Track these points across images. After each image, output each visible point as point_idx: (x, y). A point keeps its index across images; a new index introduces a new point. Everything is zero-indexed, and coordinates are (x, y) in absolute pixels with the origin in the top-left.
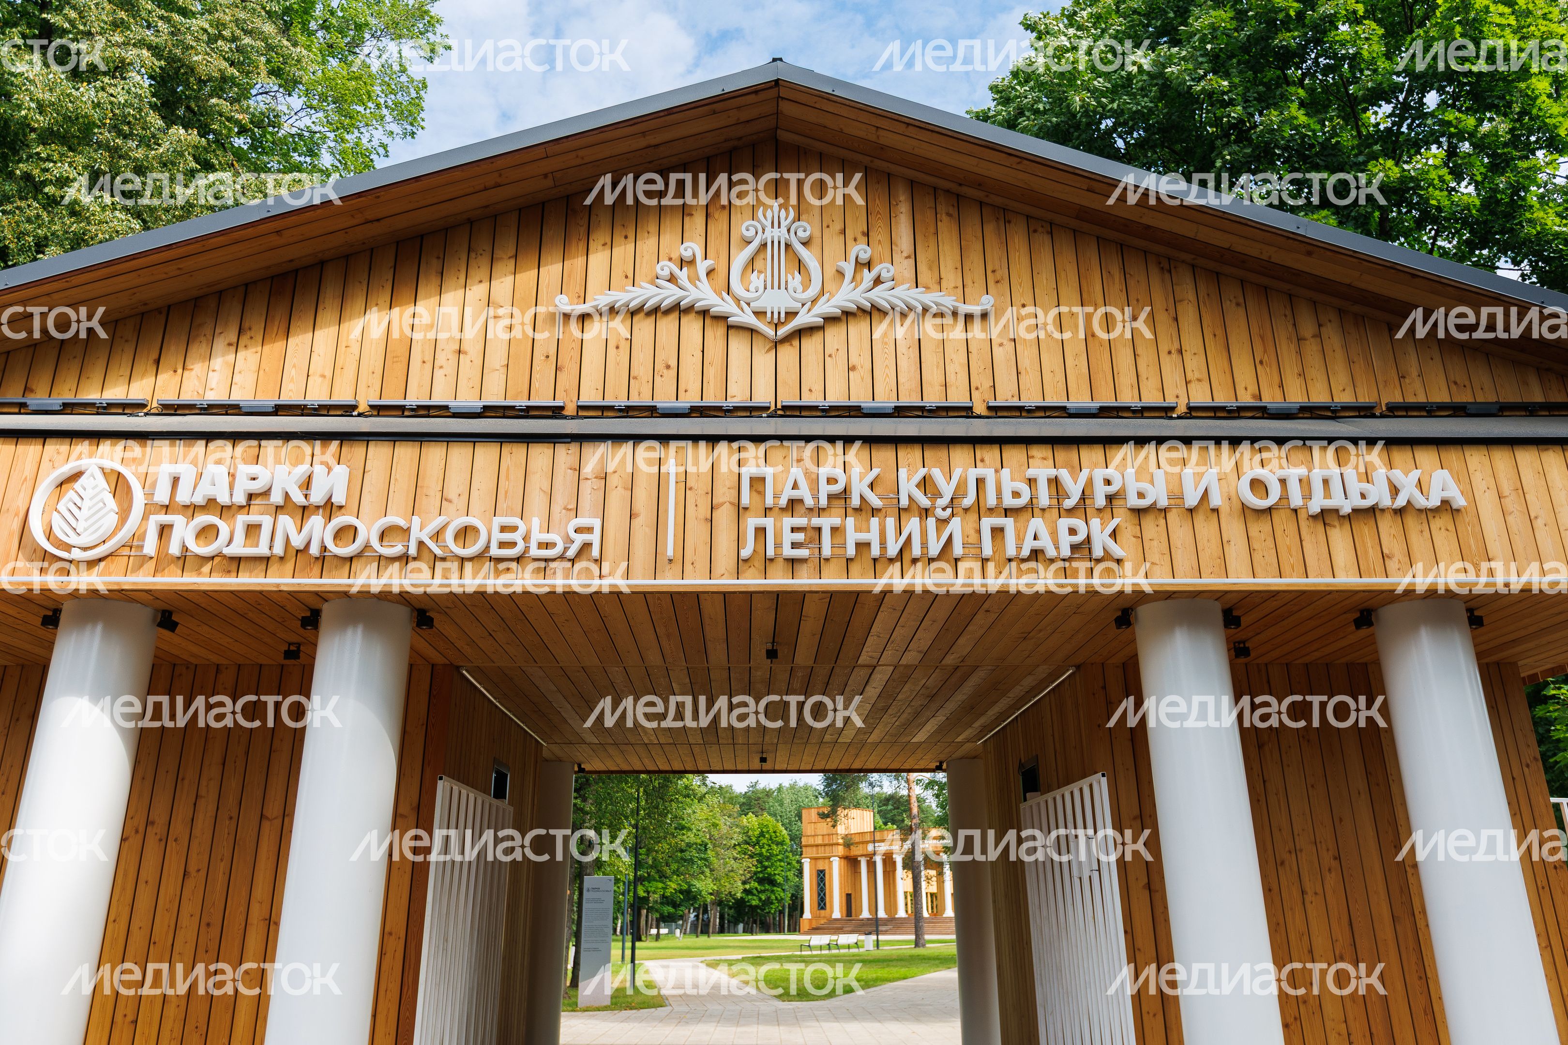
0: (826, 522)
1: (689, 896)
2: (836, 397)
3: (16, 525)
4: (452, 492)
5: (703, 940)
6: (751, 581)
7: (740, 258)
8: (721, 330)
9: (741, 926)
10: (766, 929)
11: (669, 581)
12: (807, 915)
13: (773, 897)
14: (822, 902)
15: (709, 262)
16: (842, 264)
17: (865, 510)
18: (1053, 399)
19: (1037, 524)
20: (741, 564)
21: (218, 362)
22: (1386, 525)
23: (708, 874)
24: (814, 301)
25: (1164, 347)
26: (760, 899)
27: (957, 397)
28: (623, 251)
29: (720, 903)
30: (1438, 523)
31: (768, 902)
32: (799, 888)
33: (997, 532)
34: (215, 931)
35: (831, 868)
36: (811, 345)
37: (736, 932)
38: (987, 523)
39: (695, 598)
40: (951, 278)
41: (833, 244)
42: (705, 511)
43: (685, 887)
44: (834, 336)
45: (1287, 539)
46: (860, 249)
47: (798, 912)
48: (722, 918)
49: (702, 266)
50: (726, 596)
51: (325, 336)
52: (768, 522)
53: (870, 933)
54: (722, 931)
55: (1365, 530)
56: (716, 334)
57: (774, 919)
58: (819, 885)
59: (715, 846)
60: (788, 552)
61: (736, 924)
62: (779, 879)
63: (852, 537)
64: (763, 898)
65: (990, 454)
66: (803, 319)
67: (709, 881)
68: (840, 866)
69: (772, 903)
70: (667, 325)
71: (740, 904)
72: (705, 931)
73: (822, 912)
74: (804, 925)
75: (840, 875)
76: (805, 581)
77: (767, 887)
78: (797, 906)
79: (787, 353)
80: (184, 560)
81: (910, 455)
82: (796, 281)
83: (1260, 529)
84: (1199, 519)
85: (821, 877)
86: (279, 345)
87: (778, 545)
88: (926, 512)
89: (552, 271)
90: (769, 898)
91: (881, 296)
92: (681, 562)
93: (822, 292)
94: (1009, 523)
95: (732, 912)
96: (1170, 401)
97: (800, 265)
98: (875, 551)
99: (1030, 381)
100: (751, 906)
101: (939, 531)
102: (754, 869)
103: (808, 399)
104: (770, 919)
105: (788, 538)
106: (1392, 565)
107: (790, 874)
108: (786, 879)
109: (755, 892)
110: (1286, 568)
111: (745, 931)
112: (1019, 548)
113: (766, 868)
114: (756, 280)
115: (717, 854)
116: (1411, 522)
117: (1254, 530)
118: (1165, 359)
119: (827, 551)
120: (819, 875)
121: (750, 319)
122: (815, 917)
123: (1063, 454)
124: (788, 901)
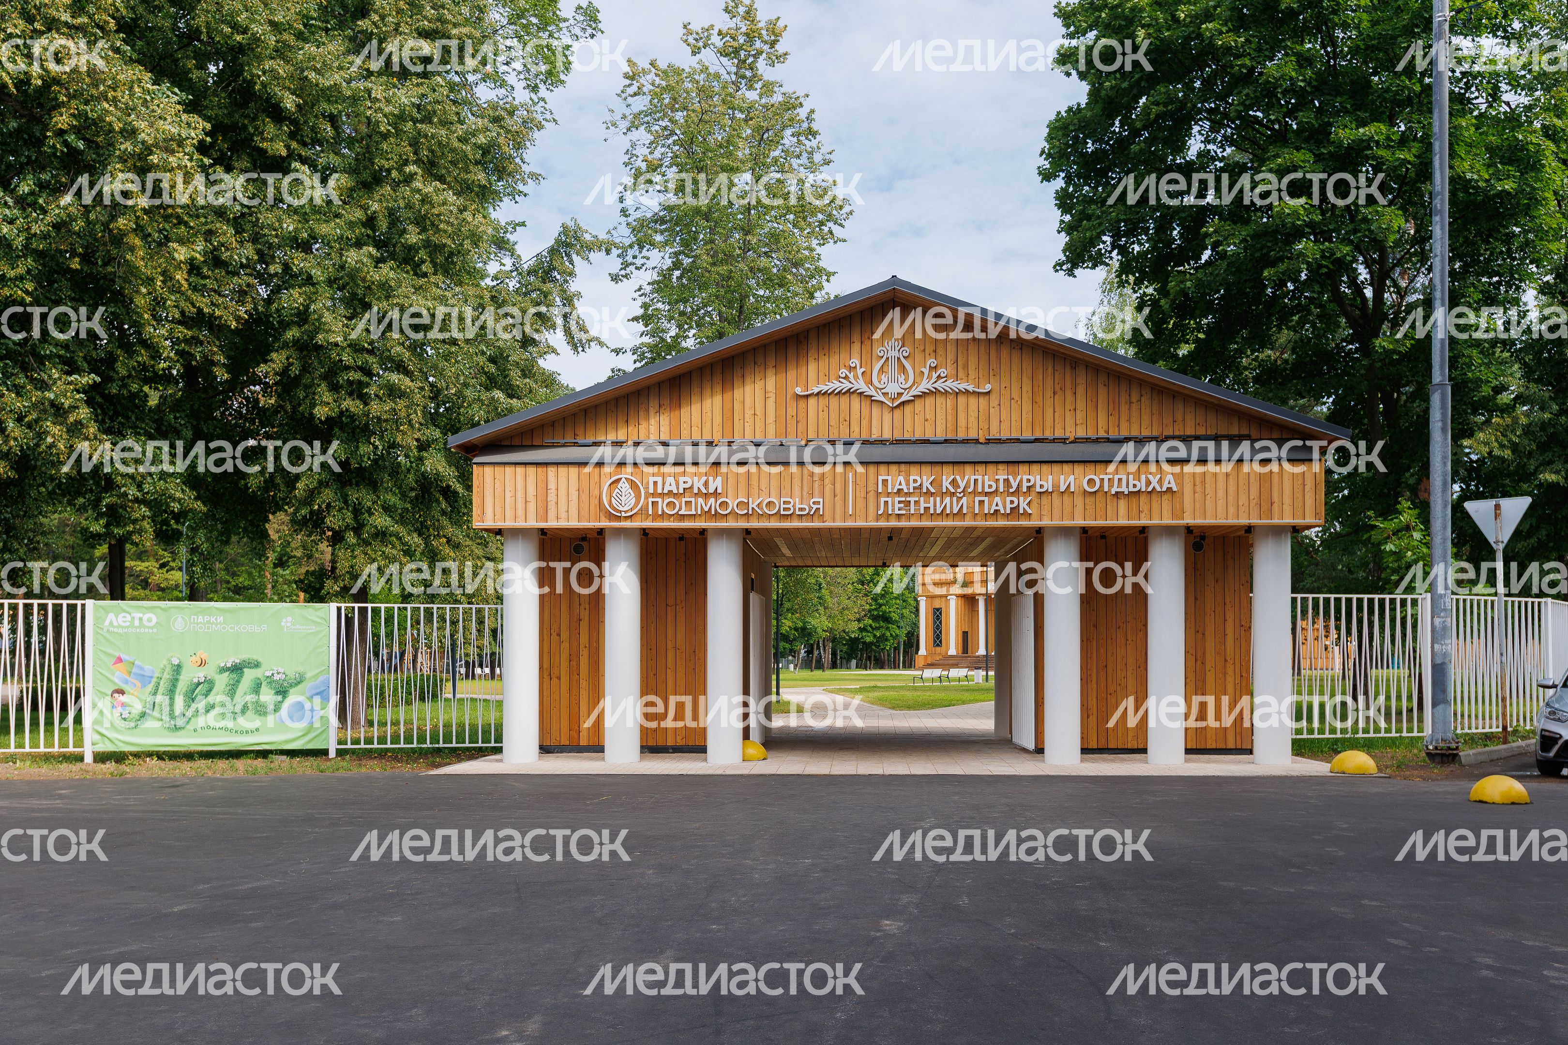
0: (912, 499)
1: (804, 632)
2: (918, 435)
3: (597, 502)
4: (763, 487)
5: (818, 673)
6: (882, 524)
7: (877, 366)
8: (868, 402)
9: (854, 662)
10: (880, 664)
11: (850, 524)
12: (922, 651)
13: (888, 634)
14: (938, 639)
15: (863, 370)
16: (923, 369)
17: (929, 493)
18: (1015, 435)
19: (997, 499)
20: (878, 517)
21: (653, 421)
22: (1143, 498)
23: (822, 612)
24: (910, 388)
25: (1067, 408)
26: (875, 636)
27: (973, 435)
28: (823, 362)
29: (834, 640)
30: (1165, 497)
31: (883, 638)
32: (916, 625)
33: (981, 503)
34: (654, 652)
35: (948, 607)
36: (908, 409)
37: (848, 668)
38: (977, 499)
39: (859, 530)
40: (973, 374)
41: (919, 357)
42: (863, 495)
43: (800, 624)
44: (918, 404)
45: (1100, 504)
46: (931, 361)
47: (914, 649)
48: (834, 654)
49: (860, 371)
50: (871, 530)
51: (696, 407)
52: (889, 500)
53: (979, 668)
54: (834, 666)
55: (1134, 500)
56: (866, 404)
57: (889, 655)
58: (935, 622)
59: (828, 584)
60: (897, 512)
61: (849, 661)
62: (895, 617)
63: (923, 505)
64: (878, 635)
65: (981, 468)
66: (904, 398)
67: (824, 618)
68: (957, 604)
69: (887, 640)
70: (844, 400)
71: (853, 643)
72: (820, 666)
73: (938, 649)
74: (919, 660)
75: (957, 613)
76: (903, 524)
77: (882, 624)
78: (912, 642)
79: (898, 413)
80: (663, 516)
81: (947, 469)
82: (902, 379)
83: (1089, 500)
84: (1066, 497)
85: (937, 615)
86: (677, 412)
87: (893, 510)
88: (953, 494)
89: (792, 374)
90: (884, 635)
91: (939, 385)
92: (854, 516)
93: (913, 384)
94: (986, 499)
95: (845, 648)
96: (1068, 435)
97: (903, 369)
98: (932, 511)
99: (1005, 426)
100: (864, 643)
101: (958, 502)
102: (867, 607)
103: (907, 436)
104: (884, 656)
105: (897, 506)
106: (1142, 515)
107: (906, 612)
108: (902, 616)
109: (869, 628)
110: (1098, 517)
111: (858, 667)
112: (989, 509)
113: (881, 605)
114: (884, 379)
115: (831, 592)
116: (1154, 496)
117: (1087, 501)
118: (1068, 413)
119: (912, 512)
120: (935, 613)
121: (881, 398)
122: (930, 653)
123: (1012, 468)
124: (903, 638)
